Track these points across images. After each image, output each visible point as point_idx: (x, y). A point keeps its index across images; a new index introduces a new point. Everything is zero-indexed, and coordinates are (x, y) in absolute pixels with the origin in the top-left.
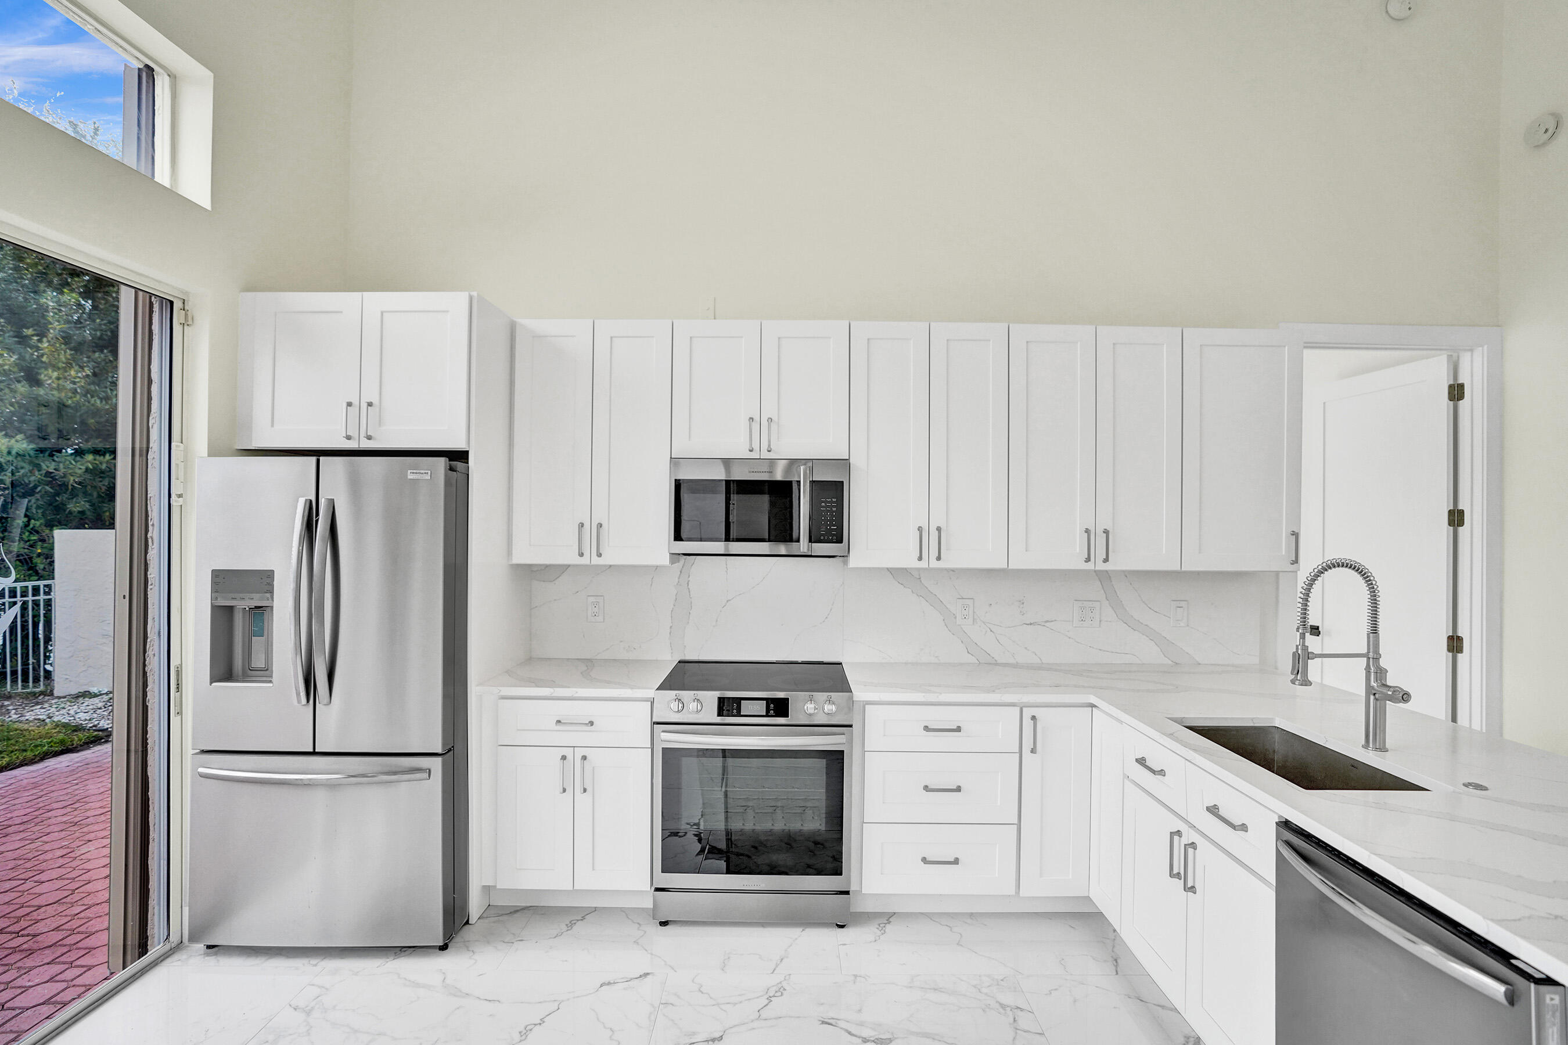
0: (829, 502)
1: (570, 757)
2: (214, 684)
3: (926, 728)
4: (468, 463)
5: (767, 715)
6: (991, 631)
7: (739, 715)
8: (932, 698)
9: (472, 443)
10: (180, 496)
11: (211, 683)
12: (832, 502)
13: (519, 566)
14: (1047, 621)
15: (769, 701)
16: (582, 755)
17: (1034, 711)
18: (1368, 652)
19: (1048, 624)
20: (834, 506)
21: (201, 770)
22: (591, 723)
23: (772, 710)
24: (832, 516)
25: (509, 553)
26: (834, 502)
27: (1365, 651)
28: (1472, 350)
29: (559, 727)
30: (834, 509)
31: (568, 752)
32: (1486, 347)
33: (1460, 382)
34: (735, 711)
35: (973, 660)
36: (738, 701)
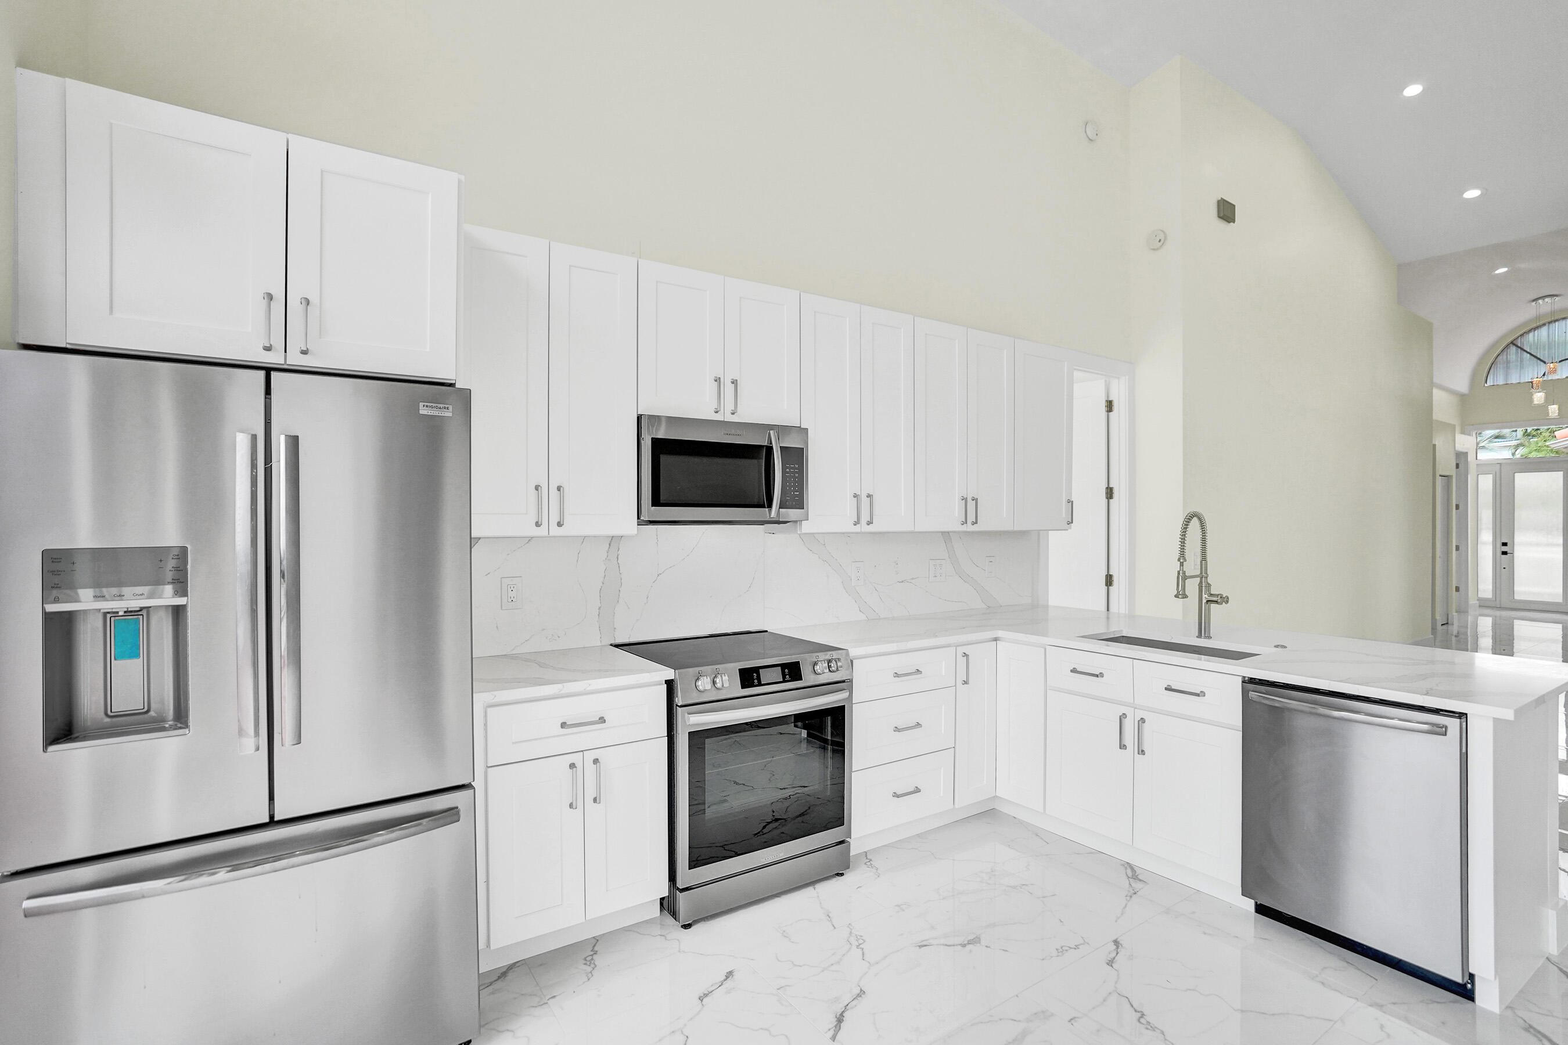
0: (792, 468)
1: (579, 765)
2: (51, 748)
3: (897, 675)
5: (784, 681)
6: (876, 590)
7: (760, 684)
8: (903, 646)
11: (43, 748)
12: (794, 468)
14: (913, 579)
15: (783, 666)
16: (593, 759)
17: (966, 649)
18: (1201, 573)
19: (913, 581)
20: (797, 473)
22: (602, 720)
23: (787, 675)
24: (795, 482)
26: (796, 468)
27: (1198, 573)
28: (1118, 378)
29: (565, 731)
30: (797, 475)
31: (576, 759)
32: (1127, 377)
33: (1111, 399)
34: (756, 681)
35: (863, 617)
36: (756, 670)
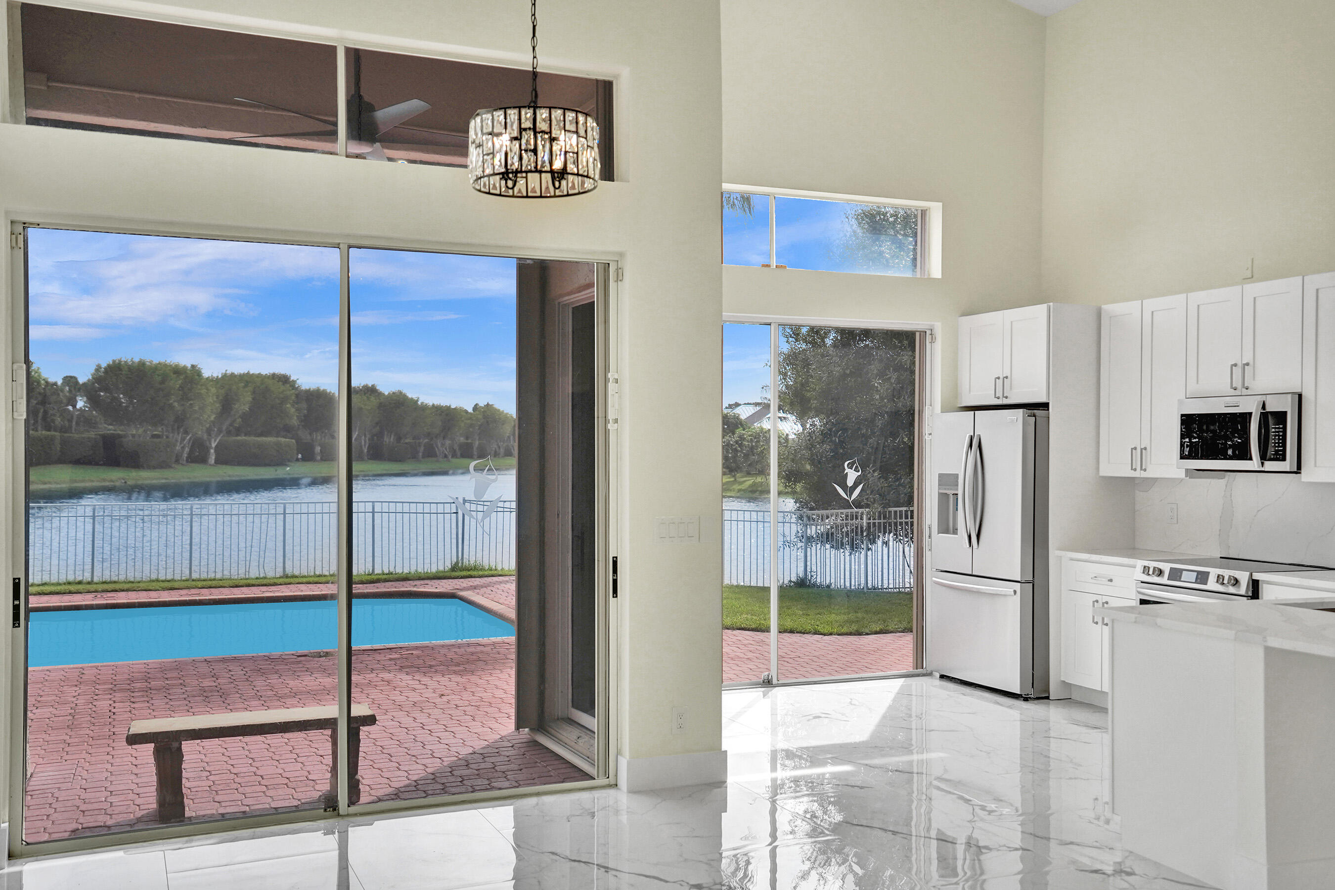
0: (1278, 428)
1: (1100, 601)
2: (940, 534)
4: (1048, 410)
5: (1195, 582)
7: (1180, 580)
9: (1051, 398)
10: (930, 434)
11: (938, 533)
13: (1103, 477)
15: (1199, 573)
16: (1106, 601)
20: (1281, 431)
21: (934, 579)
22: (1111, 580)
23: (1198, 579)
24: (1279, 439)
25: (1098, 469)
26: (1281, 428)
29: (1095, 581)
30: (1281, 434)
31: (1099, 598)
34: (1178, 578)
